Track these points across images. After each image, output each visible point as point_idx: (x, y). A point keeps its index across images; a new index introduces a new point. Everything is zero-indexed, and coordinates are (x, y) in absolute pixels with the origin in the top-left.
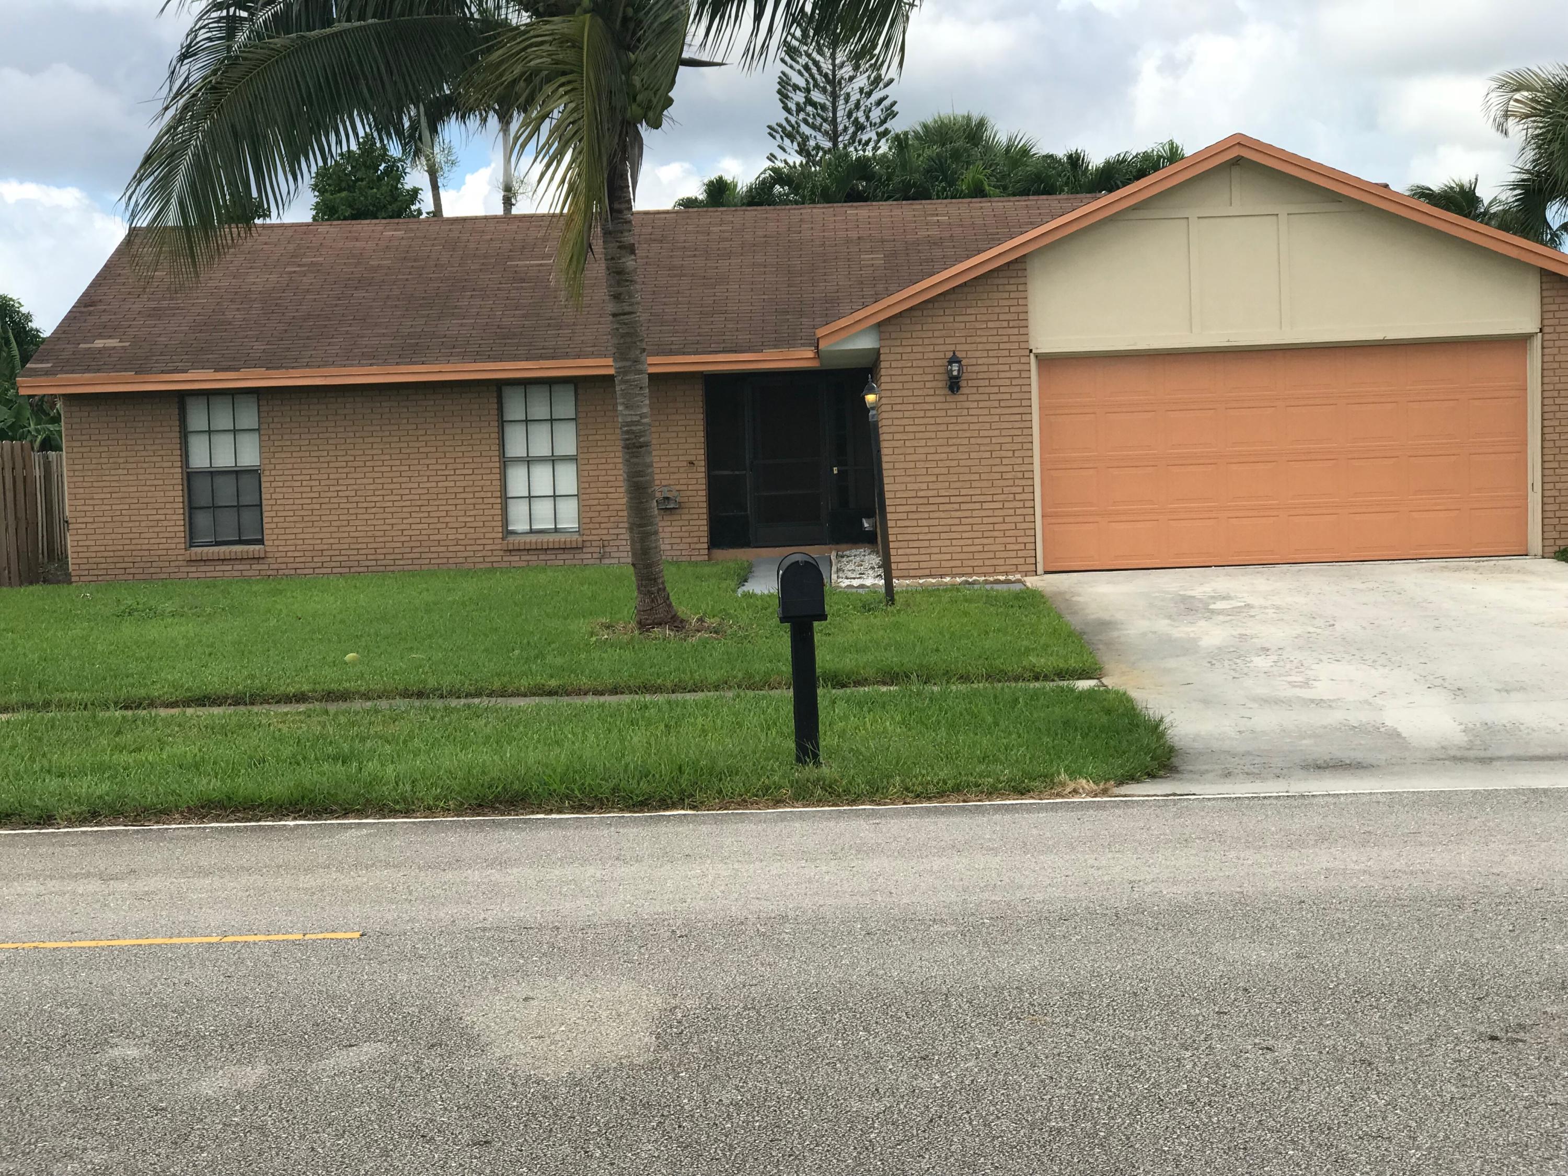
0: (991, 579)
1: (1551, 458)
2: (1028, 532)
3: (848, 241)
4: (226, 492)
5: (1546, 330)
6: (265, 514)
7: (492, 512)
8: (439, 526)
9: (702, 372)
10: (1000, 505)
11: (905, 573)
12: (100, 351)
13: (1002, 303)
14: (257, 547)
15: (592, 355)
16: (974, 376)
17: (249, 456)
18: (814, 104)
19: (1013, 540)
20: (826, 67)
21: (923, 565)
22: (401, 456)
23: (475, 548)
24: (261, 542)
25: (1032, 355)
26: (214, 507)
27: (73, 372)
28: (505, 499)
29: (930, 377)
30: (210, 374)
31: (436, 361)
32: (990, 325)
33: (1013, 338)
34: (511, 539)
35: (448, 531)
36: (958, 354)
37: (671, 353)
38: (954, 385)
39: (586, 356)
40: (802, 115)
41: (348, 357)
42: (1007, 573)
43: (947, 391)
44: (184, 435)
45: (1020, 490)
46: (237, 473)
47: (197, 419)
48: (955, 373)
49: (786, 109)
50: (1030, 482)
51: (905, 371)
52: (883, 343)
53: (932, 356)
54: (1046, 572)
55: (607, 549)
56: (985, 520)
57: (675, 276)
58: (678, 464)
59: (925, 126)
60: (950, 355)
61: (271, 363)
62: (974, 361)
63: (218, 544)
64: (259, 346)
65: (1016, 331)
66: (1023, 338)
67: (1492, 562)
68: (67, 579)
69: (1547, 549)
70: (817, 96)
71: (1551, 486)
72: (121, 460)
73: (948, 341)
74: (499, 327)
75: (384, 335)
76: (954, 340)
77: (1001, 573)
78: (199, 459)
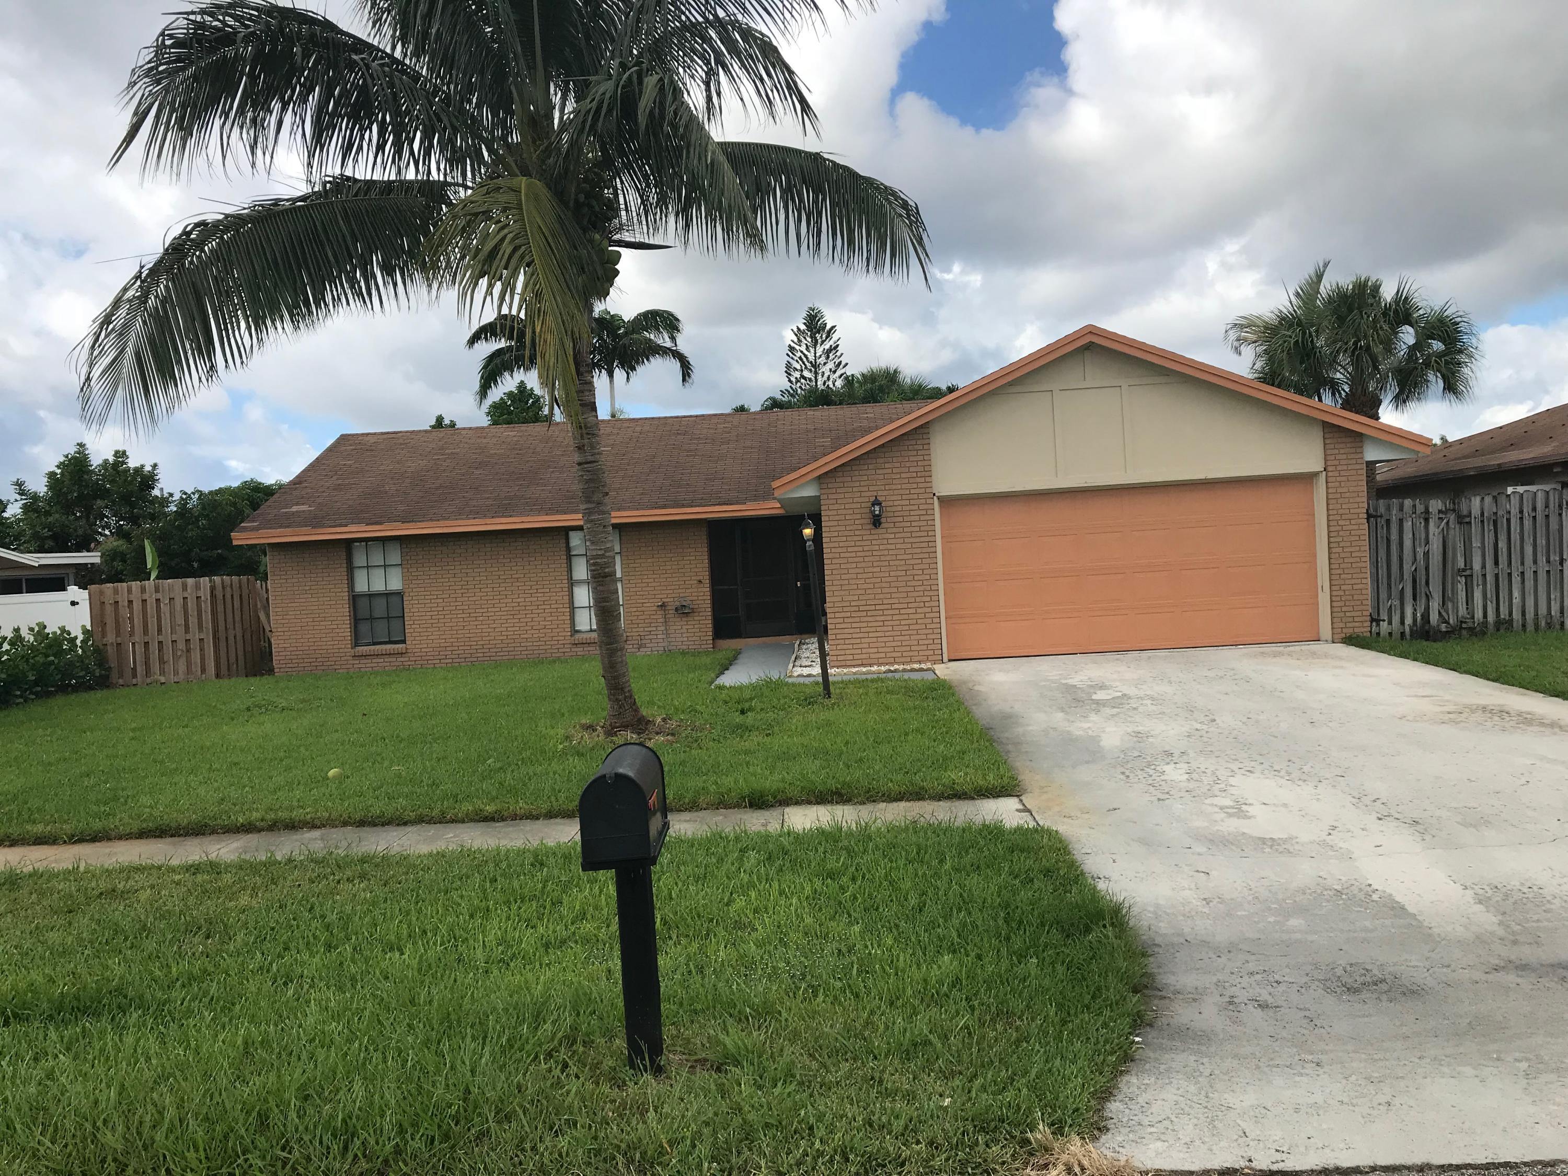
0: (908, 667)
1: (1337, 566)
2: (935, 631)
3: (808, 431)
4: (380, 608)
5: (1330, 469)
6: (406, 623)
7: (564, 618)
8: (527, 628)
9: (705, 519)
10: (913, 611)
11: (843, 663)
12: (293, 513)
13: (912, 459)
14: (401, 646)
15: (629, 509)
16: (892, 514)
17: (395, 584)
18: (805, 378)
19: (924, 637)
20: (811, 358)
21: (856, 657)
22: (500, 581)
23: (552, 643)
24: (404, 642)
25: (935, 498)
26: (372, 619)
27: (270, 528)
28: (572, 608)
29: (859, 516)
30: (363, 527)
31: (521, 514)
32: (903, 475)
33: (921, 485)
34: (577, 636)
35: (533, 632)
36: (880, 499)
37: (683, 506)
38: (876, 521)
39: (624, 509)
40: (799, 384)
41: (461, 513)
42: (920, 662)
43: (871, 526)
44: (351, 570)
45: (928, 599)
46: (388, 595)
47: (360, 559)
48: (877, 513)
49: (790, 381)
50: (936, 593)
51: (840, 512)
52: (823, 491)
53: (859, 500)
54: (950, 660)
55: (643, 642)
56: (903, 622)
57: (691, 455)
58: (691, 582)
59: (863, 375)
60: (873, 499)
61: (405, 519)
62: (891, 503)
63: (374, 644)
64: (401, 508)
65: (923, 480)
66: (929, 485)
67: (1296, 648)
68: (271, 671)
69: (1336, 636)
70: (806, 374)
71: (1337, 588)
72: (307, 588)
73: (871, 488)
74: (568, 491)
75: (488, 498)
76: (876, 488)
77: (916, 662)
78: (361, 586)
